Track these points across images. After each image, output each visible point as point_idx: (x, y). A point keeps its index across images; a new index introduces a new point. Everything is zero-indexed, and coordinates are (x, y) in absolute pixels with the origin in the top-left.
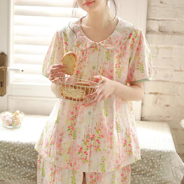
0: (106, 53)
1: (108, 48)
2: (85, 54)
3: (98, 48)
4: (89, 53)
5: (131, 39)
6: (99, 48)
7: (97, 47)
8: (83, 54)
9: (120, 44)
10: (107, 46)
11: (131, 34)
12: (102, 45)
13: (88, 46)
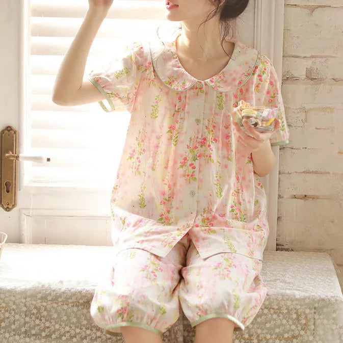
0: (218, 97)
1: (220, 90)
2: (183, 99)
3: (204, 89)
4: (189, 98)
5: (256, 76)
6: (206, 89)
7: (202, 88)
8: (180, 99)
9: (240, 83)
10: (219, 87)
11: (256, 68)
12: (212, 84)
13: (188, 85)
